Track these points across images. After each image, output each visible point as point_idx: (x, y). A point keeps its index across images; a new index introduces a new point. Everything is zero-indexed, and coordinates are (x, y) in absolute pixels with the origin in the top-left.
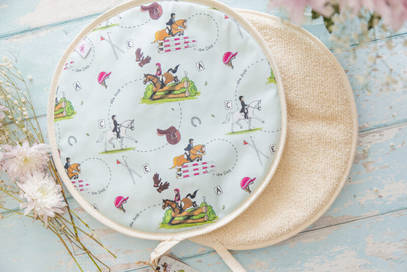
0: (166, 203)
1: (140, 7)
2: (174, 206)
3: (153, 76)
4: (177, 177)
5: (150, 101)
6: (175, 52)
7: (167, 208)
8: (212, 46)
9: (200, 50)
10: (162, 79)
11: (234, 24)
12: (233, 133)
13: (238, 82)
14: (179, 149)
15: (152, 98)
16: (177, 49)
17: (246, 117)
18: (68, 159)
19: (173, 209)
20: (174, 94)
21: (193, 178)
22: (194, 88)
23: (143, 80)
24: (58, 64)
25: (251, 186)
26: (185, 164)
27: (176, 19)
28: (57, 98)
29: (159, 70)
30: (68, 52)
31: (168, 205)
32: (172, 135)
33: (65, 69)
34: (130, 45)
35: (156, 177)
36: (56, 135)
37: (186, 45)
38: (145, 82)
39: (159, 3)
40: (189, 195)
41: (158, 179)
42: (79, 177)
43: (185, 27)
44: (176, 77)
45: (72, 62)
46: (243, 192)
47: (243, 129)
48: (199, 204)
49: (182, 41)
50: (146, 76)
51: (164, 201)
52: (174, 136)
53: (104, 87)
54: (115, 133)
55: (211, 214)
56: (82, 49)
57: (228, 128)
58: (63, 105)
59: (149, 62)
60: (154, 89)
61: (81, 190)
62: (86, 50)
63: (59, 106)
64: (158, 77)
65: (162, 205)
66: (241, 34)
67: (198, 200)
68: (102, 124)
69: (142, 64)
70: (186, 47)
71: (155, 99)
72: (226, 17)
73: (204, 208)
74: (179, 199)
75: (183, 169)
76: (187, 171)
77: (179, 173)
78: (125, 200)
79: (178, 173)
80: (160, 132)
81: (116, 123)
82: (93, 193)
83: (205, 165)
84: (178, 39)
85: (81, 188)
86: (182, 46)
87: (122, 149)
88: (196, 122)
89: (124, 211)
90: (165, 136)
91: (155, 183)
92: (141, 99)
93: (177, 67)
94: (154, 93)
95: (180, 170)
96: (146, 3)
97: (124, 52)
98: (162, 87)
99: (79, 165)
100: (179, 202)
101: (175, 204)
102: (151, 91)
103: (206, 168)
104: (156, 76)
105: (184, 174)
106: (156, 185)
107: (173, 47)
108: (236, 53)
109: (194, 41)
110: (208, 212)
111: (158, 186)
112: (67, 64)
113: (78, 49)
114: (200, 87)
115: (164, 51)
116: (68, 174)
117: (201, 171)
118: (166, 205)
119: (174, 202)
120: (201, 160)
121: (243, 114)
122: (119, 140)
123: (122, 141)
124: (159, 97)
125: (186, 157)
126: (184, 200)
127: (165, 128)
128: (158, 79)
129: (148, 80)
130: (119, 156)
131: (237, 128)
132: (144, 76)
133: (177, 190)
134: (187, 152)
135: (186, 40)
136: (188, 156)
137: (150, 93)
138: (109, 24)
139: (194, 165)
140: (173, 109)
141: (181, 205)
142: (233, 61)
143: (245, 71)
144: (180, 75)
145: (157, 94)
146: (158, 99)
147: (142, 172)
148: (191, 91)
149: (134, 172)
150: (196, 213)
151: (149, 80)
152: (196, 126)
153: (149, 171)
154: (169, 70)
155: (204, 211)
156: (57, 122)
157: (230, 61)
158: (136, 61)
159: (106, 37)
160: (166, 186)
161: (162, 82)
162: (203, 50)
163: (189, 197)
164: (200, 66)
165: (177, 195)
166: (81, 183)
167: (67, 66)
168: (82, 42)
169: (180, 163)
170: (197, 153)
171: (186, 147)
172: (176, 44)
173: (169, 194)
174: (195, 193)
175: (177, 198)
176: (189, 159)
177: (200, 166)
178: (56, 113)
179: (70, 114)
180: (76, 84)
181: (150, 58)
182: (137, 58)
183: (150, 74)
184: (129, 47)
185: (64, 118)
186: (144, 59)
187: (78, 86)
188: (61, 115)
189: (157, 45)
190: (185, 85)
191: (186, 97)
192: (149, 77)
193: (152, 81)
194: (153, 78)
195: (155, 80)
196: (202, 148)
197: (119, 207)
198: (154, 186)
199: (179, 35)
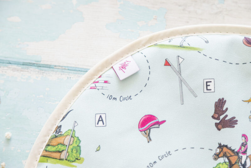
3: (233, 151)
10: (245, 162)
23: (214, 152)
28: (60, 126)
30: (103, 67)
33: (91, 88)
34: (209, 88)
38: (217, 156)
45: (106, 82)
53: (145, 139)
58: (67, 141)
59: (234, 127)
64: (240, 155)
69: (220, 126)
97: (195, 96)
104: (237, 153)
112: (96, 82)
128: (240, 158)
129: (222, 154)
132: (218, 146)
138: (185, 44)
151: (225, 155)
156: (46, 164)
158: (213, 117)
159: (173, 61)
161: (244, 165)
167: (97, 84)
178: (49, 148)
179: (71, 159)
180: (101, 116)
181: (237, 121)
182: (215, 113)
183: (229, 146)
184: (207, 89)
185: (61, 161)
186: (227, 119)
187: (102, 120)
188: (57, 155)
192: (225, 149)
193: (229, 159)
194: (233, 154)
195: (234, 159)
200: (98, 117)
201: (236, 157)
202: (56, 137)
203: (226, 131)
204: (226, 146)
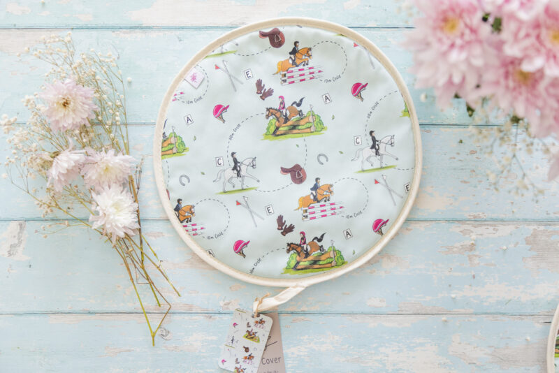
0: (291, 247)
1: (258, 33)
2: (299, 249)
4: (303, 219)
5: (273, 137)
6: (298, 84)
7: (292, 252)
8: (339, 76)
9: (327, 81)
10: (286, 113)
11: (365, 53)
12: (363, 171)
13: (369, 116)
14: (305, 189)
15: (275, 134)
16: (301, 80)
17: (377, 153)
18: (179, 201)
19: (299, 253)
20: (299, 130)
21: (319, 221)
22: (321, 122)
23: (265, 115)
24: (165, 95)
25: (383, 229)
27: (300, 47)
28: (164, 133)
29: (282, 103)
30: (177, 82)
31: (293, 249)
32: (297, 174)
33: (174, 100)
34: (249, 76)
35: (280, 219)
36: (164, 174)
37: (311, 76)
38: (268, 116)
39: (281, 29)
40: (316, 238)
42: (192, 220)
43: (309, 56)
44: (301, 111)
45: (181, 93)
46: (376, 235)
47: (374, 167)
48: (326, 248)
49: (306, 71)
50: (268, 110)
51: (289, 245)
52: (299, 175)
53: (221, 122)
55: (340, 260)
56: (194, 78)
57: (357, 166)
58: (173, 140)
60: (277, 124)
61: (194, 235)
62: (199, 79)
63: (168, 142)
64: (281, 110)
65: (286, 249)
66: (372, 63)
67: (326, 244)
68: (220, 162)
70: (311, 78)
71: (278, 135)
72: (355, 45)
73: (332, 253)
74: (305, 243)
75: (309, 211)
76: (314, 213)
77: (306, 214)
78: (246, 244)
79: (304, 214)
80: (284, 171)
81: (236, 161)
82: (209, 238)
83: (333, 207)
84: (303, 70)
85: (194, 232)
86: (307, 77)
87: (243, 189)
88: (323, 159)
89: (244, 256)
90: (289, 175)
91: (279, 226)
92: (263, 135)
93: (301, 100)
94: (277, 128)
95: (306, 211)
96: (265, 29)
97: (242, 83)
98: (285, 122)
99: (193, 207)
100: (305, 246)
102: (274, 126)
103: (335, 209)
104: (279, 110)
105: (310, 216)
107: (297, 79)
108: (367, 84)
109: (319, 72)
110: (336, 258)
111: (282, 229)
112: (175, 95)
113: (189, 78)
114: (326, 121)
115: (287, 83)
116: (178, 217)
117: (329, 212)
119: (300, 245)
120: (329, 200)
121: (374, 150)
122: (240, 179)
123: (243, 180)
124: (282, 132)
125: (312, 197)
126: (309, 244)
127: (289, 166)
128: (282, 113)
129: (270, 114)
130: (239, 197)
131: (367, 166)
132: (266, 110)
133: (303, 233)
134: (314, 192)
135: (311, 71)
136: (315, 197)
137: (272, 129)
138: (224, 51)
139: (321, 206)
140: (298, 146)
141: (307, 249)
142: (363, 93)
143: (377, 103)
144: (305, 109)
145: (280, 129)
146: (282, 135)
147: (264, 214)
148: (317, 126)
149: (255, 213)
150: (323, 258)
151: (272, 114)
152: (322, 164)
153: (273, 212)
154: (293, 103)
155: (332, 256)
156: (165, 160)
157: (359, 92)
159: (221, 65)
160: (291, 229)
161: (286, 116)
162: (330, 81)
163: (315, 241)
164: (327, 98)
165: (302, 239)
166: (194, 227)
167: (176, 97)
168: (193, 71)
169: (306, 203)
170: (325, 193)
171: (312, 186)
172: (301, 75)
173: (294, 237)
174: (322, 236)
175: (303, 241)
176: (316, 200)
177: (328, 207)
178: (164, 149)
179: (181, 151)
180: (188, 118)
183: (273, 107)
185: (175, 155)
187: (190, 120)
188: (170, 152)
189: (280, 76)
190: (311, 120)
191: (311, 132)
192: (271, 110)
193: (275, 116)
194: (276, 112)
195: (278, 115)
196: (329, 188)
197: (239, 252)
198: (278, 229)
199: (304, 65)
200: (186, 118)
201: (279, 113)
202: (165, 141)
204: (271, 108)
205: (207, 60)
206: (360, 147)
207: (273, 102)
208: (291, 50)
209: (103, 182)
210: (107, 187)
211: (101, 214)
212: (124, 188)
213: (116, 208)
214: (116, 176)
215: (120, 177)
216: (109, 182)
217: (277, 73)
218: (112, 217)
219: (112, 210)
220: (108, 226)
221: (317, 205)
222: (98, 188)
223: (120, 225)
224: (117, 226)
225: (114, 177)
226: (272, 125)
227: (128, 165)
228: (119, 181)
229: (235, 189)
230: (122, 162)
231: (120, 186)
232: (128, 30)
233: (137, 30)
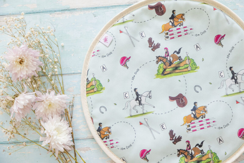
0: (180, 152)
1: (147, 7)
2: (186, 153)
3: (163, 57)
4: (187, 132)
5: (162, 76)
6: (177, 39)
7: (181, 156)
8: (205, 31)
9: (196, 35)
10: (170, 59)
11: (222, 14)
12: (227, 95)
13: (228, 57)
14: (187, 111)
15: (163, 74)
16: (179, 36)
17: (236, 82)
18: (100, 124)
19: (186, 157)
20: (180, 70)
21: (199, 132)
22: (194, 64)
23: (155, 61)
24: (87, 53)
26: (193, 122)
27: (176, 14)
28: (87, 79)
29: (167, 52)
30: (95, 43)
31: (182, 153)
32: (180, 100)
33: (93, 56)
34: (143, 36)
35: (171, 133)
36: (89, 106)
37: (185, 32)
38: (157, 62)
39: (163, 3)
40: (197, 145)
41: (172, 134)
42: (110, 138)
43: (183, 19)
44: (180, 57)
45: (98, 51)
47: (235, 92)
48: (205, 151)
49: (182, 30)
50: (157, 57)
51: (179, 151)
52: (182, 101)
53: (126, 68)
54: (138, 101)
55: (216, 159)
56: (106, 40)
57: (223, 92)
58: (94, 83)
59: (159, 47)
60: (164, 67)
61: (112, 147)
62: (109, 40)
63: (91, 84)
64: (167, 57)
65: (177, 154)
66: (227, 20)
67: (205, 149)
68: (127, 95)
69: (154, 49)
70: (185, 34)
71: (166, 74)
72: (215, 9)
73: (210, 154)
74: (190, 149)
75: (191, 125)
76: (195, 127)
77: (189, 128)
78: (148, 152)
80: (172, 99)
81: (137, 94)
82: (122, 149)
83: (208, 121)
84: (179, 29)
85: (111, 146)
86: (183, 33)
87: (144, 114)
88: (198, 89)
89: (148, 160)
90: (175, 101)
91: (171, 137)
92: (155, 75)
93: (180, 50)
94: (165, 70)
95: (189, 126)
96: (152, 3)
97: (139, 41)
98: (170, 65)
99: (110, 128)
100: (190, 151)
101: (187, 152)
102: (162, 68)
103: (209, 123)
104: (165, 57)
105: (192, 129)
106: (172, 139)
107: (176, 35)
108: (224, 35)
109: (191, 29)
110: (213, 158)
111: (173, 140)
112: (94, 52)
113: (102, 41)
114: (198, 62)
115: (169, 39)
116: (100, 136)
117: (205, 126)
118: (180, 153)
119: (186, 151)
120: (204, 117)
121: (234, 80)
122: (141, 106)
123: (143, 107)
124: (168, 72)
125: (192, 116)
126: (193, 149)
127: (175, 95)
128: (167, 59)
129: (159, 61)
130: (141, 119)
131: (230, 92)
133: (188, 142)
134: (193, 112)
135: (185, 29)
136: (194, 115)
137: (161, 70)
138: (125, 20)
139: (200, 121)
140: (179, 81)
141: (192, 153)
142: (223, 41)
143: (233, 47)
144: (183, 55)
145: (167, 70)
146: (168, 74)
147: (160, 129)
148: (192, 66)
149: (153, 130)
150: (204, 158)
151: (161, 60)
152: (198, 92)
153: (166, 128)
154: (174, 52)
155: (210, 157)
156: (89, 97)
157: (220, 41)
158: (149, 47)
159: (123, 30)
160: (179, 139)
161: (170, 61)
162: (199, 35)
163: (197, 147)
164: (197, 47)
165: (188, 146)
166: (112, 142)
167: (94, 53)
169: (188, 120)
170: (201, 112)
171: (192, 108)
172: (178, 33)
173: (182, 145)
174: (202, 143)
175: (188, 148)
176: (195, 117)
177: (204, 122)
178: (88, 89)
179: (99, 90)
180: (103, 67)
181: (160, 44)
182: (150, 45)
183: (161, 56)
184: (142, 37)
185: (95, 93)
186: (155, 45)
187: (104, 68)
188: (92, 91)
189: (164, 34)
190: (187, 62)
191: (188, 71)
192: (159, 58)
193: (163, 61)
194: (163, 59)
195: (165, 60)
196: (204, 109)
197: (144, 158)
198: (170, 140)
199: (180, 26)
200: (102, 67)
202: (88, 84)
203: (157, 50)
204: (160, 56)
205: (114, 27)
206: (223, 79)
207: (161, 52)
208: (170, 16)
209: (48, 114)
210: (50, 117)
211: (47, 135)
212: (62, 118)
213: (57, 131)
214: (57, 110)
215: (59, 110)
216: (52, 114)
217: (162, 32)
218: (55, 137)
219: (55, 132)
220: (53, 144)
221: (196, 121)
222: (44, 118)
223: (60, 143)
224: (58, 144)
225: (55, 110)
226: (161, 68)
227: (64, 101)
228: (59, 113)
229: (138, 113)
230: (60, 100)
231: (60, 116)
232: (60, 12)
233: (66, 12)
